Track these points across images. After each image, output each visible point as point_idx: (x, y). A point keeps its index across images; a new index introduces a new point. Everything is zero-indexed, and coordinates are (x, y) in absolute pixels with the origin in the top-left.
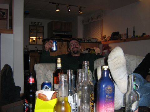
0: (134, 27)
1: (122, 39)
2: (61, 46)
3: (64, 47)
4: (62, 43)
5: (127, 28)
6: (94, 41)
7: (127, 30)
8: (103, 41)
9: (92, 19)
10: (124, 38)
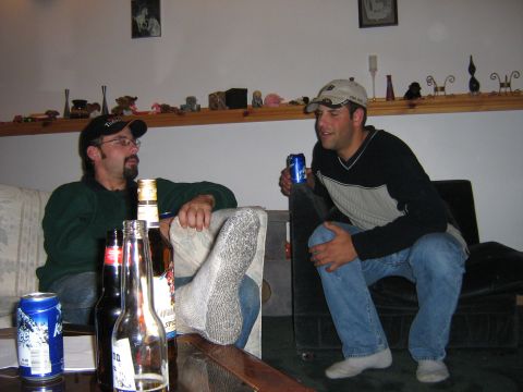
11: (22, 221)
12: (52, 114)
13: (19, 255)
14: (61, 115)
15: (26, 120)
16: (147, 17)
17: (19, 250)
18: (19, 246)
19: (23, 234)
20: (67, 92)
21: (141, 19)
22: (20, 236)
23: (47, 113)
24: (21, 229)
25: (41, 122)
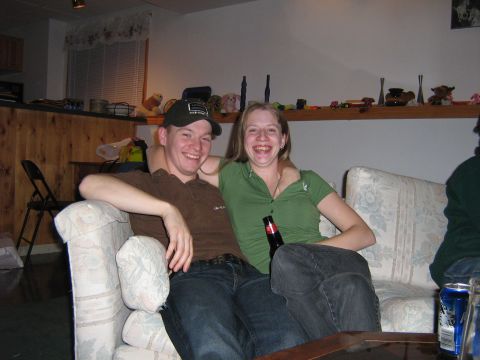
0: (268, 77)
1: (223, 111)
2: (9, 123)
3: (18, 127)
4: (13, 112)
5: (244, 78)
6: (121, 111)
7: (244, 84)
8: (152, 114)
9: (108, 35)
10: (230, 110)
11: (399, 208)
12: (368, 101)
13: (396, 242)
14: (376, 103)
15: (343, 106)
16: (469, 8)
17: (396, 237)
18: (397, 233)
19: (401, 221)
20: (382, 81)
21: (461, 10)
22: (398, 223)
23: (363, 100)
24: (398, 217)
25: (358, 109)
